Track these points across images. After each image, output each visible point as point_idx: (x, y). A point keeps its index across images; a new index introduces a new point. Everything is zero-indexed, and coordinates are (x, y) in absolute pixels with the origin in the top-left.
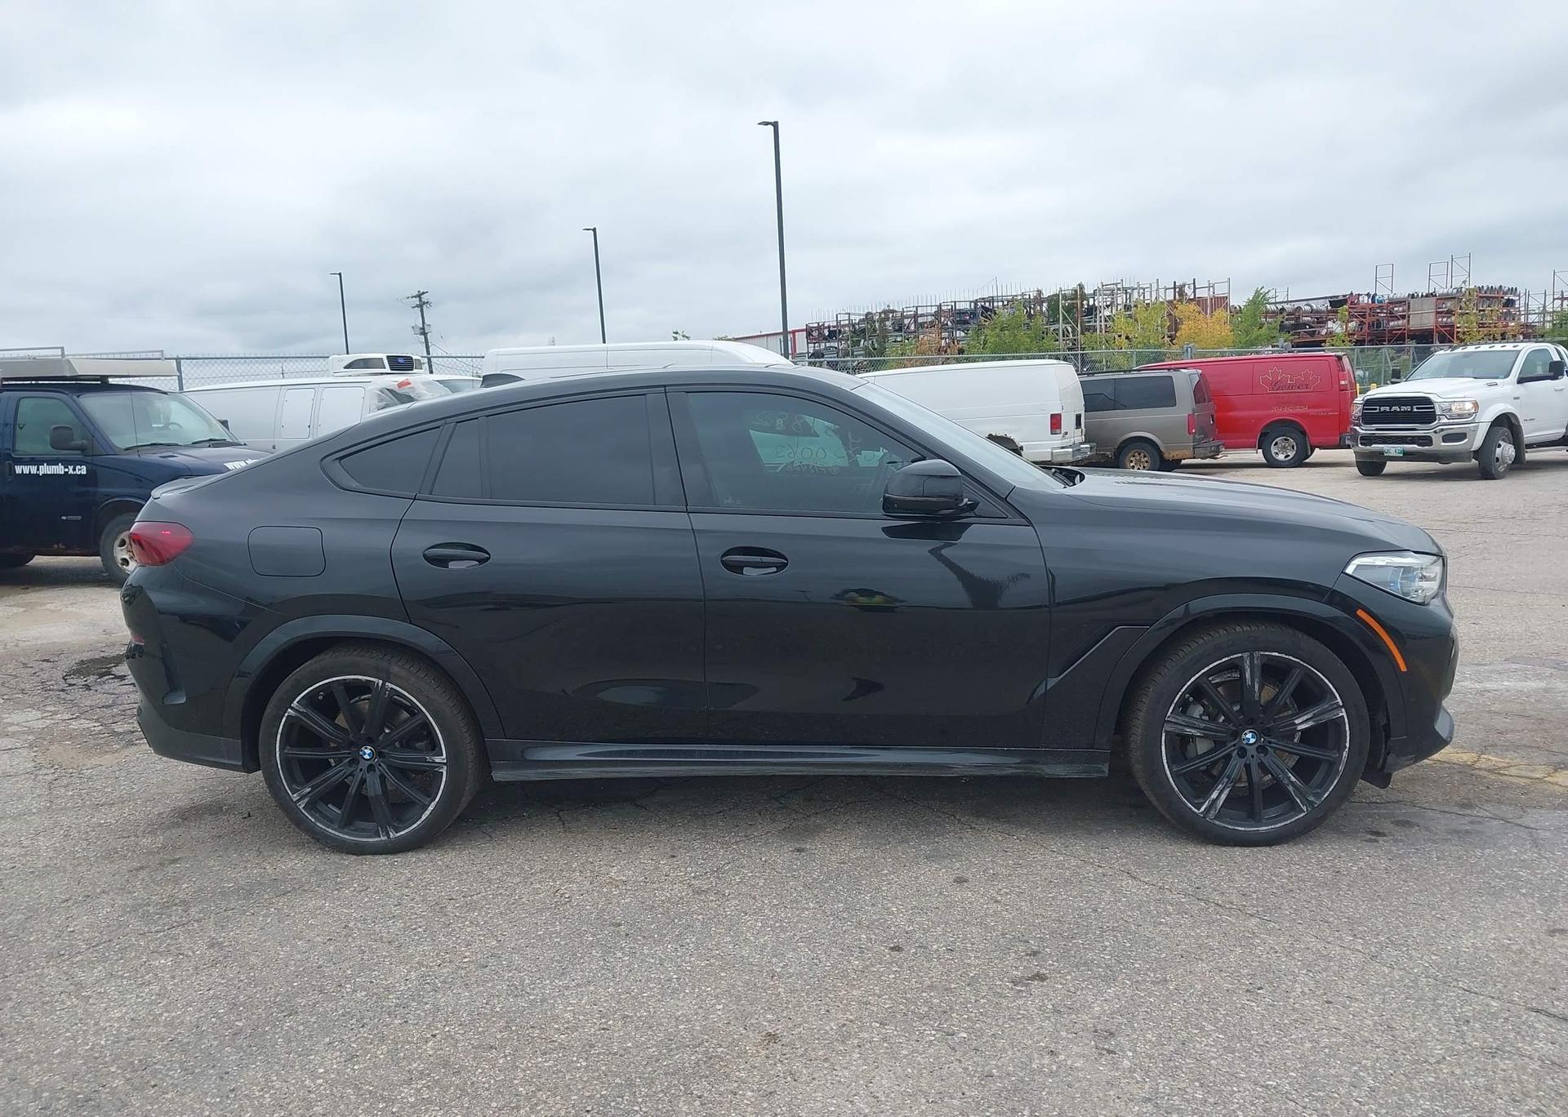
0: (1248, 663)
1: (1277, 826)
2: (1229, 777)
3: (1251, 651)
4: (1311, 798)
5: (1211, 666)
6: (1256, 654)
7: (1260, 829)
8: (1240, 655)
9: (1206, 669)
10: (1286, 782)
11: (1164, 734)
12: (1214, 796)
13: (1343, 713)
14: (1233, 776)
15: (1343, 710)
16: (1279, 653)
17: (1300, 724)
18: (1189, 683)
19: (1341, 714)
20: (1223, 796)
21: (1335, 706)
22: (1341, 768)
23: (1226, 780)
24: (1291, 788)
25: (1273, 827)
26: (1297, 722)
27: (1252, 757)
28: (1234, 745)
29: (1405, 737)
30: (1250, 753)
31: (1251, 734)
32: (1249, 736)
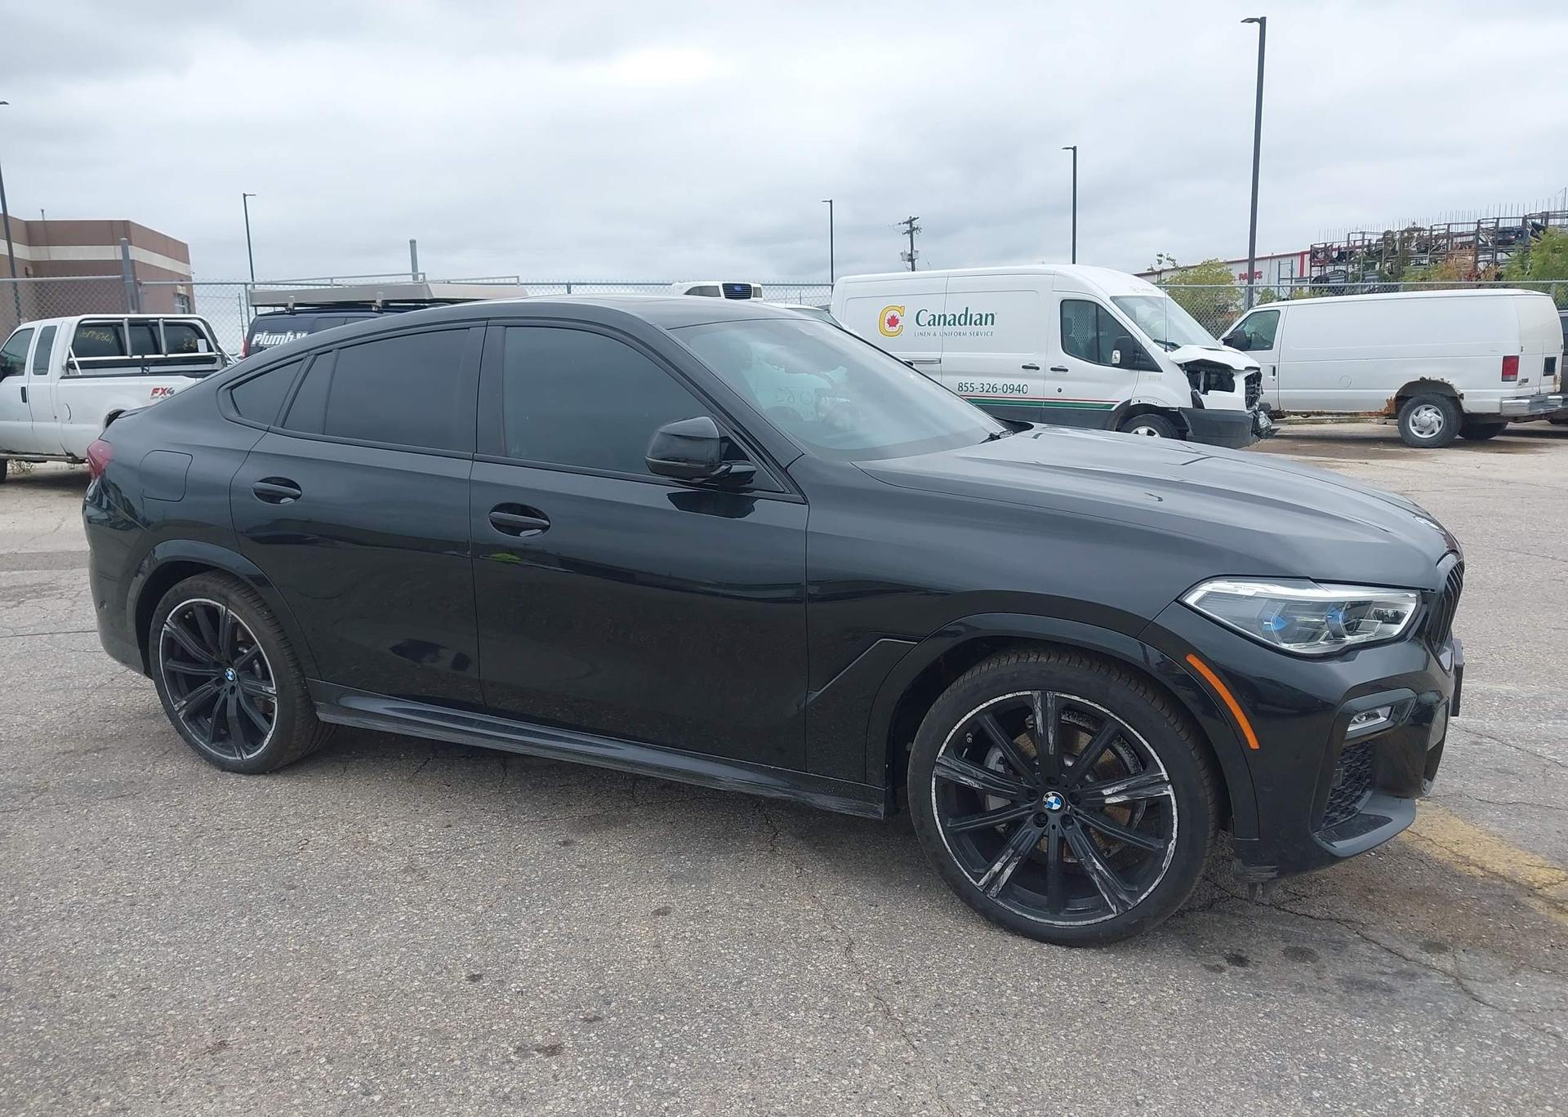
0: (1039, 704)
1: (1080, 923)
2: (1016, 849)
3: (1044, 690)
4: (1123, 897)
5: (991, 702)
6: (1049, 694)
7: (1056, 923)
8: (1029, 693)
9: (985, 705)
10: (1090, 869)
11: (934, 779)
12: (997, 867)
13: (1169, 791)
14: (1020, 849)
15: (1169, 787)
16: (1081, 697)
17: (1109, 796)
18: (963, 720)
19: (1166, 793)
20: (1008, 872)
21: (1158, 780)
22: (1166, 864)
23: (1011, 851)
24: (1095, 878)
25: (1072, 923)
26: (1106, 792)
27: (1054, 827)
28: (1030, 808)
29: (1256, 839)
30: (1051, 822)
31: (1054, 798)
32: (1052, 799)
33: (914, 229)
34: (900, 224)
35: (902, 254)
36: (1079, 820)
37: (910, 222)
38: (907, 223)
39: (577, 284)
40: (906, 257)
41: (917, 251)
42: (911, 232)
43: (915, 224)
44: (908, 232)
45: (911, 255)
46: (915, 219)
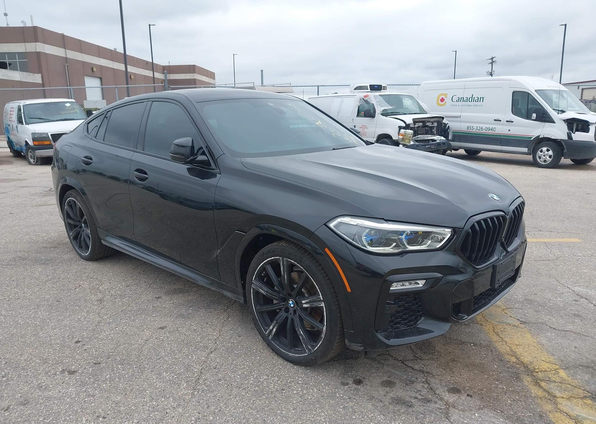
0: (282, 262)
1: (296, 355)
2: (277, 321)
3: (283, 257)
4: (310, 347)
5: (268, 260)
6: (285, 259)
7: (289, 354)
8: (278, 257)
9: (266, 261)
10: (299, 333)
11: (252, 289)
12: (271, 327)
13: (323, 305)
14: (278, 321)
15: (323, 303)
16: (294, 261)
17: (305, 303)
18: (260, 266)
19: (322, 305)
20: (274, 330)
21: (319, 299)
22: (323, 336)
23: (275, 322)
24: (301, 337)
25: (294, 355)
26: (303, 302)
27: (291, 314)
28: (283, 305)
29: (352, 332)
30: (290, 312)
31: (292, 302)
32: (291, 302)
33: (494, 62)
34: (487, 60)
35: (487, 72)
36: (298, 313)
37: (492, 59)
38: (491, 59)
39: (321, 86)
40: (489, 73)
41: (494, 71)
42: (492, 63)
43: (494, 60)
44: (490, 63)
45: (491, 73)
46: (494, 57)
